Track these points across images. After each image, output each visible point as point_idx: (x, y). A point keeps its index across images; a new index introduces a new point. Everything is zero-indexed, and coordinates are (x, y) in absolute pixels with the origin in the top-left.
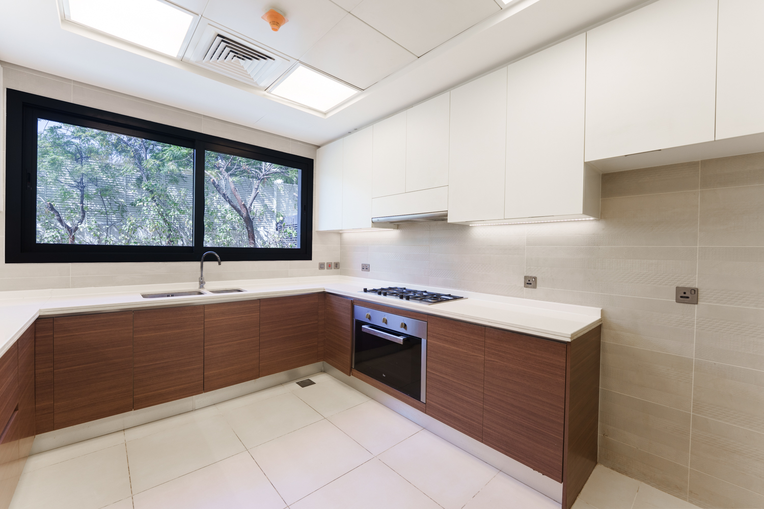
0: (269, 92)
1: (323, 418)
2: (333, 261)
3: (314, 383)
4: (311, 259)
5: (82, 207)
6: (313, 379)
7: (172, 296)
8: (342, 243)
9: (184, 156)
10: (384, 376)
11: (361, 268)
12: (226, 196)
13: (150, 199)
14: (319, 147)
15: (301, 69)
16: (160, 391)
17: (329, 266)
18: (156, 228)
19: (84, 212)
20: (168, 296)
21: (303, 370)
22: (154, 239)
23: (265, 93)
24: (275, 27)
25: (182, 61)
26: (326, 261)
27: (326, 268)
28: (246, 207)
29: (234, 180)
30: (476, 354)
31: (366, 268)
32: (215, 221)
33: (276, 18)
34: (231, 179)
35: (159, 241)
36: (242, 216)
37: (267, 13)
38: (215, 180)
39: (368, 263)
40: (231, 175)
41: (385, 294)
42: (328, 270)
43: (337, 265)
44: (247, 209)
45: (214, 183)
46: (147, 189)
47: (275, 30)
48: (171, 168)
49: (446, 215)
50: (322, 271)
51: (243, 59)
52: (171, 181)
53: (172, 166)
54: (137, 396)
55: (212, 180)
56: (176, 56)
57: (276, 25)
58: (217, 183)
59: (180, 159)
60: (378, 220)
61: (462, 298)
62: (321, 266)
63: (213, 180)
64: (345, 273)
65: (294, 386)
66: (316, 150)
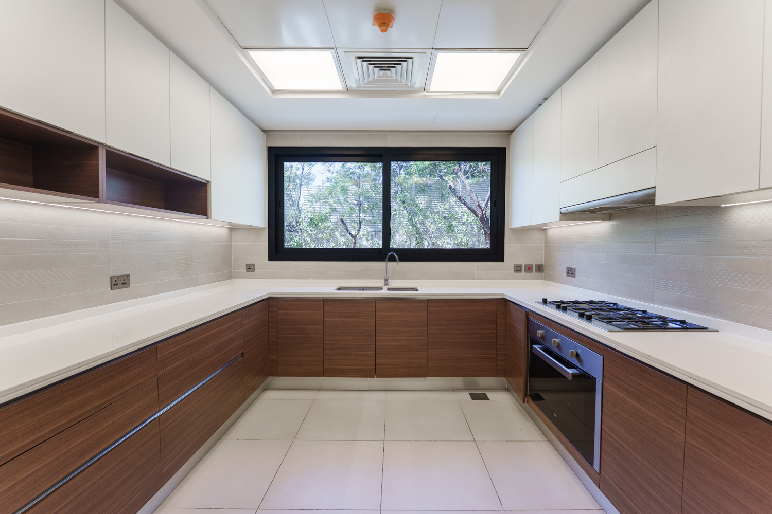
0: (428, 91)
1: (473, 440)
2: (534, 262)
3: (488, 399)
4: (503, 260)
5: (360, 219)
6: (489, 395)
7: (363, 290)
8: (547, 242)
9: (426, 168)
10: (556, 416)
11: (566, 273)
12: (462, 199)
13: (402, 208)
14: (512, 131)
15: (441, 56)
16: (342, 367)
17: (529, 268)
18: (407, 232)
19: (360, 223)
20: (360, 290)
21: (484, 381)
22: (406, 242)
23: (425, 93)
24: (384, 28)
25: (348, 90)
26: (523, 262)
27: (523, 271)
28: (480, 208)
29: (470, 182)
30: (670, 427)
31: (571, 272)
32: (453, 223)
33: (384, 19)
34: (467, 182)
35: (409, 243)
36: (477, 216)
37: (374, 19)
38: (452, 185)
39: (574, 267)
40: (468, 178)
41: (564, 309)
42: (527, 273)
43: (540, 268)
44: (481, 209)
45: (450, 187)
46: (400, 201)
47: (384, 31)
48: (415, 179)
49: (654, 195)
50: (519, 274)
51: (389, 70)
52: (419, 191)
53: (416, 179)
54: (326, 366)
55: (448, 185)
56: (342, 89)
57: (384, 26)
58: (453, 187)
59: (423, 170)
60: (567, 210)
61: (707, 329)
62: (518, 269)
63: (450, 185)
64: (549, 278)
65: (466, 396)
66: (510, 136)
